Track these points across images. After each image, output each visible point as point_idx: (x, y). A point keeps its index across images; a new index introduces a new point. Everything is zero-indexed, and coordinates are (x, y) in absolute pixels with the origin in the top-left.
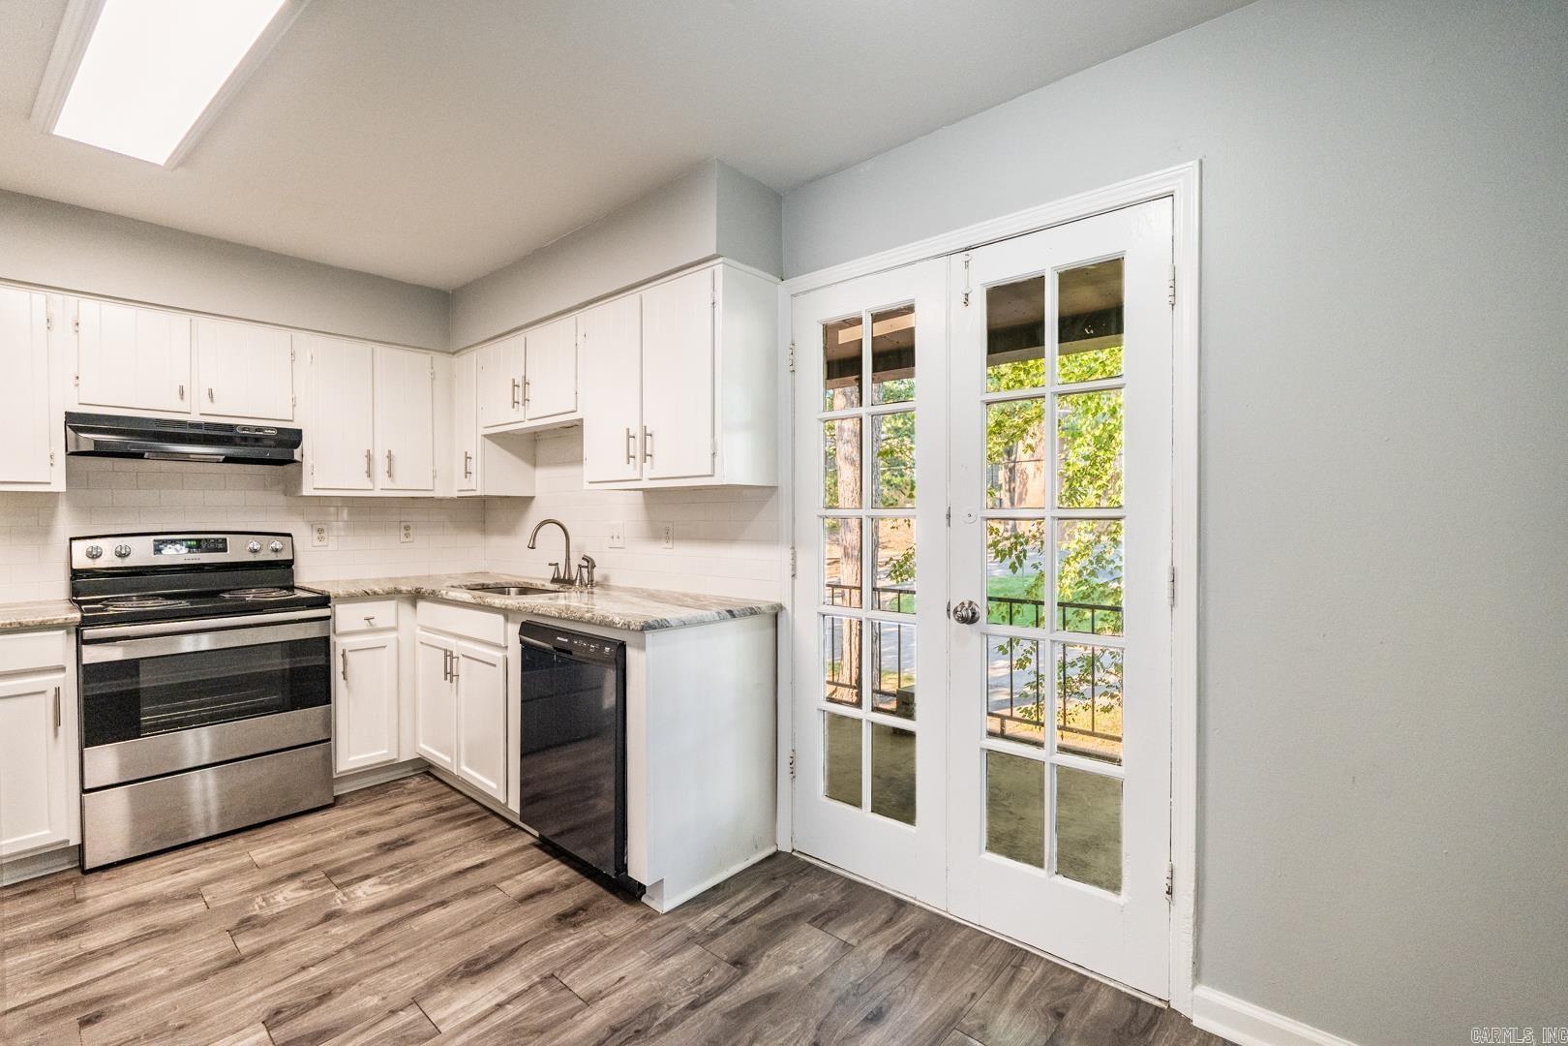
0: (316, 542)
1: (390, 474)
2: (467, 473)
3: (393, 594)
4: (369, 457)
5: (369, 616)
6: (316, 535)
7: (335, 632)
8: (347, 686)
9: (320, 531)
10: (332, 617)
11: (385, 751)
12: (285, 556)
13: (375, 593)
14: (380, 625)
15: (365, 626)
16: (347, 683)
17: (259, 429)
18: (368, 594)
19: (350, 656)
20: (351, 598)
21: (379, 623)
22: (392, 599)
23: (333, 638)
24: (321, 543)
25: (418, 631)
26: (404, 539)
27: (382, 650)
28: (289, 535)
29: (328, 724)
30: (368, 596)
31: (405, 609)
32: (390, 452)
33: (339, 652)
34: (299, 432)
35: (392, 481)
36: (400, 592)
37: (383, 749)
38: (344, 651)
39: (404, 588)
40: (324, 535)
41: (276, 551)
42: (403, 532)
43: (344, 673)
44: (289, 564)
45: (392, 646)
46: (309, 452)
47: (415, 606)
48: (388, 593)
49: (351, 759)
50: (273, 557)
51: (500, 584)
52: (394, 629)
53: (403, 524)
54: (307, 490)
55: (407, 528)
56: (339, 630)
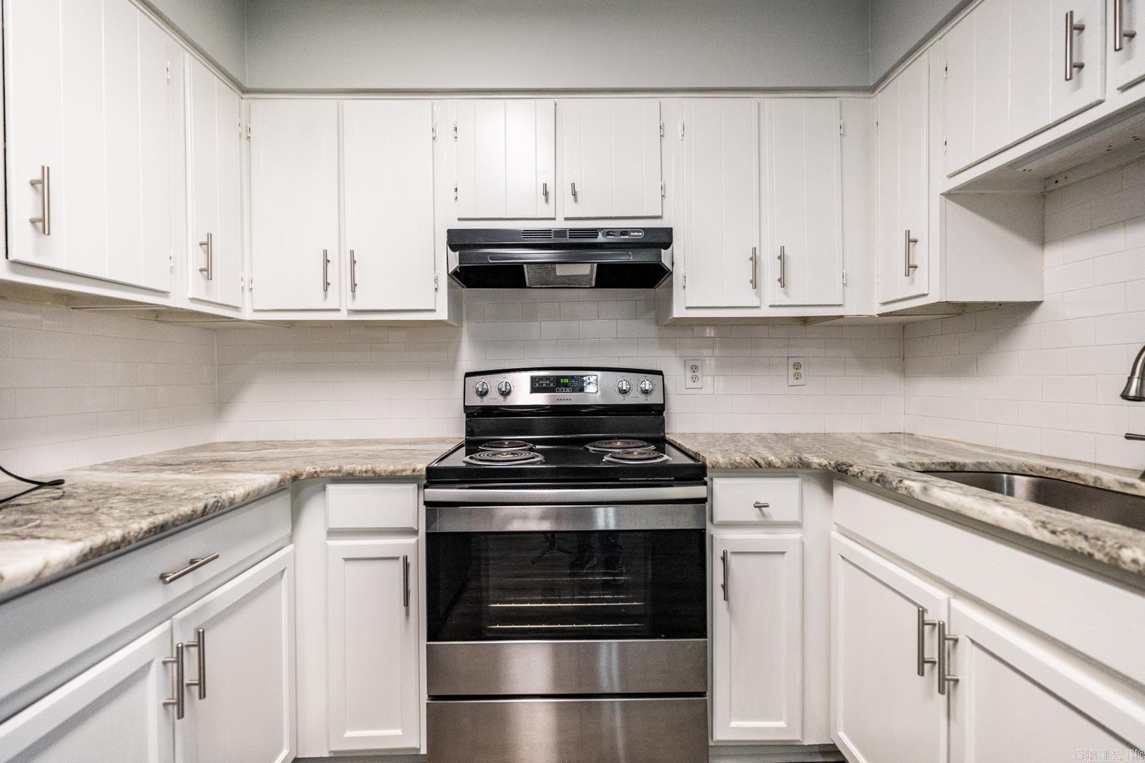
0: (690, 384)
1: (782, 281)
2: (911, 267)
3: (797, 468)
4: (754, 259)
5: (762, 501)
6: (689, 374)
7: (712, 520)
8: (729, 609)
9: (694, 368)
10: (709, 500)
11: (782, 724)
12: (655, 399)
13: (770, 465)
14: (776, 517)
15: (753, 515)
16: (729, 603)
17: (624, 232)
18: (760, 466)
19: (733, 561)
20: (736, 470)
21: (775, 513)
22: (794, 476)
23: (710, 530)
24: (695, 385)
25: (835, 535)
26: (792, 381)
27: (779, 558)
28: (660, 373)
29: (703, 669)
30: (759, 469)
31: (814, 493)
32: (783, 248)
33: (718, 554)
34: (669, 231)
35: (786, 293)
36: (805, 465)
37: (779, 719)
38: (725, 553)
39: (815, 460)
40: (698, 374)
41: (646, 392)
42: (792, 371)
43: (724, 587)
44: (658, 410)
45: (794, 554)
46: (678, 258)
47: (829, 489)
48: (790, 466)
49: (734, 724)
50: (642, 400)
51: (986, 464)
52: (797, 525)
53: (792, 361)
54: (678, 311)
55: (797, 366)
56: (719, 517)
